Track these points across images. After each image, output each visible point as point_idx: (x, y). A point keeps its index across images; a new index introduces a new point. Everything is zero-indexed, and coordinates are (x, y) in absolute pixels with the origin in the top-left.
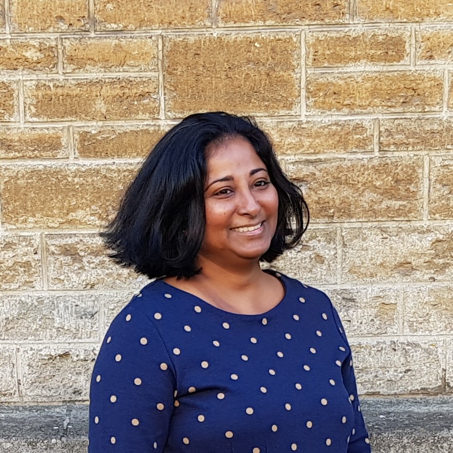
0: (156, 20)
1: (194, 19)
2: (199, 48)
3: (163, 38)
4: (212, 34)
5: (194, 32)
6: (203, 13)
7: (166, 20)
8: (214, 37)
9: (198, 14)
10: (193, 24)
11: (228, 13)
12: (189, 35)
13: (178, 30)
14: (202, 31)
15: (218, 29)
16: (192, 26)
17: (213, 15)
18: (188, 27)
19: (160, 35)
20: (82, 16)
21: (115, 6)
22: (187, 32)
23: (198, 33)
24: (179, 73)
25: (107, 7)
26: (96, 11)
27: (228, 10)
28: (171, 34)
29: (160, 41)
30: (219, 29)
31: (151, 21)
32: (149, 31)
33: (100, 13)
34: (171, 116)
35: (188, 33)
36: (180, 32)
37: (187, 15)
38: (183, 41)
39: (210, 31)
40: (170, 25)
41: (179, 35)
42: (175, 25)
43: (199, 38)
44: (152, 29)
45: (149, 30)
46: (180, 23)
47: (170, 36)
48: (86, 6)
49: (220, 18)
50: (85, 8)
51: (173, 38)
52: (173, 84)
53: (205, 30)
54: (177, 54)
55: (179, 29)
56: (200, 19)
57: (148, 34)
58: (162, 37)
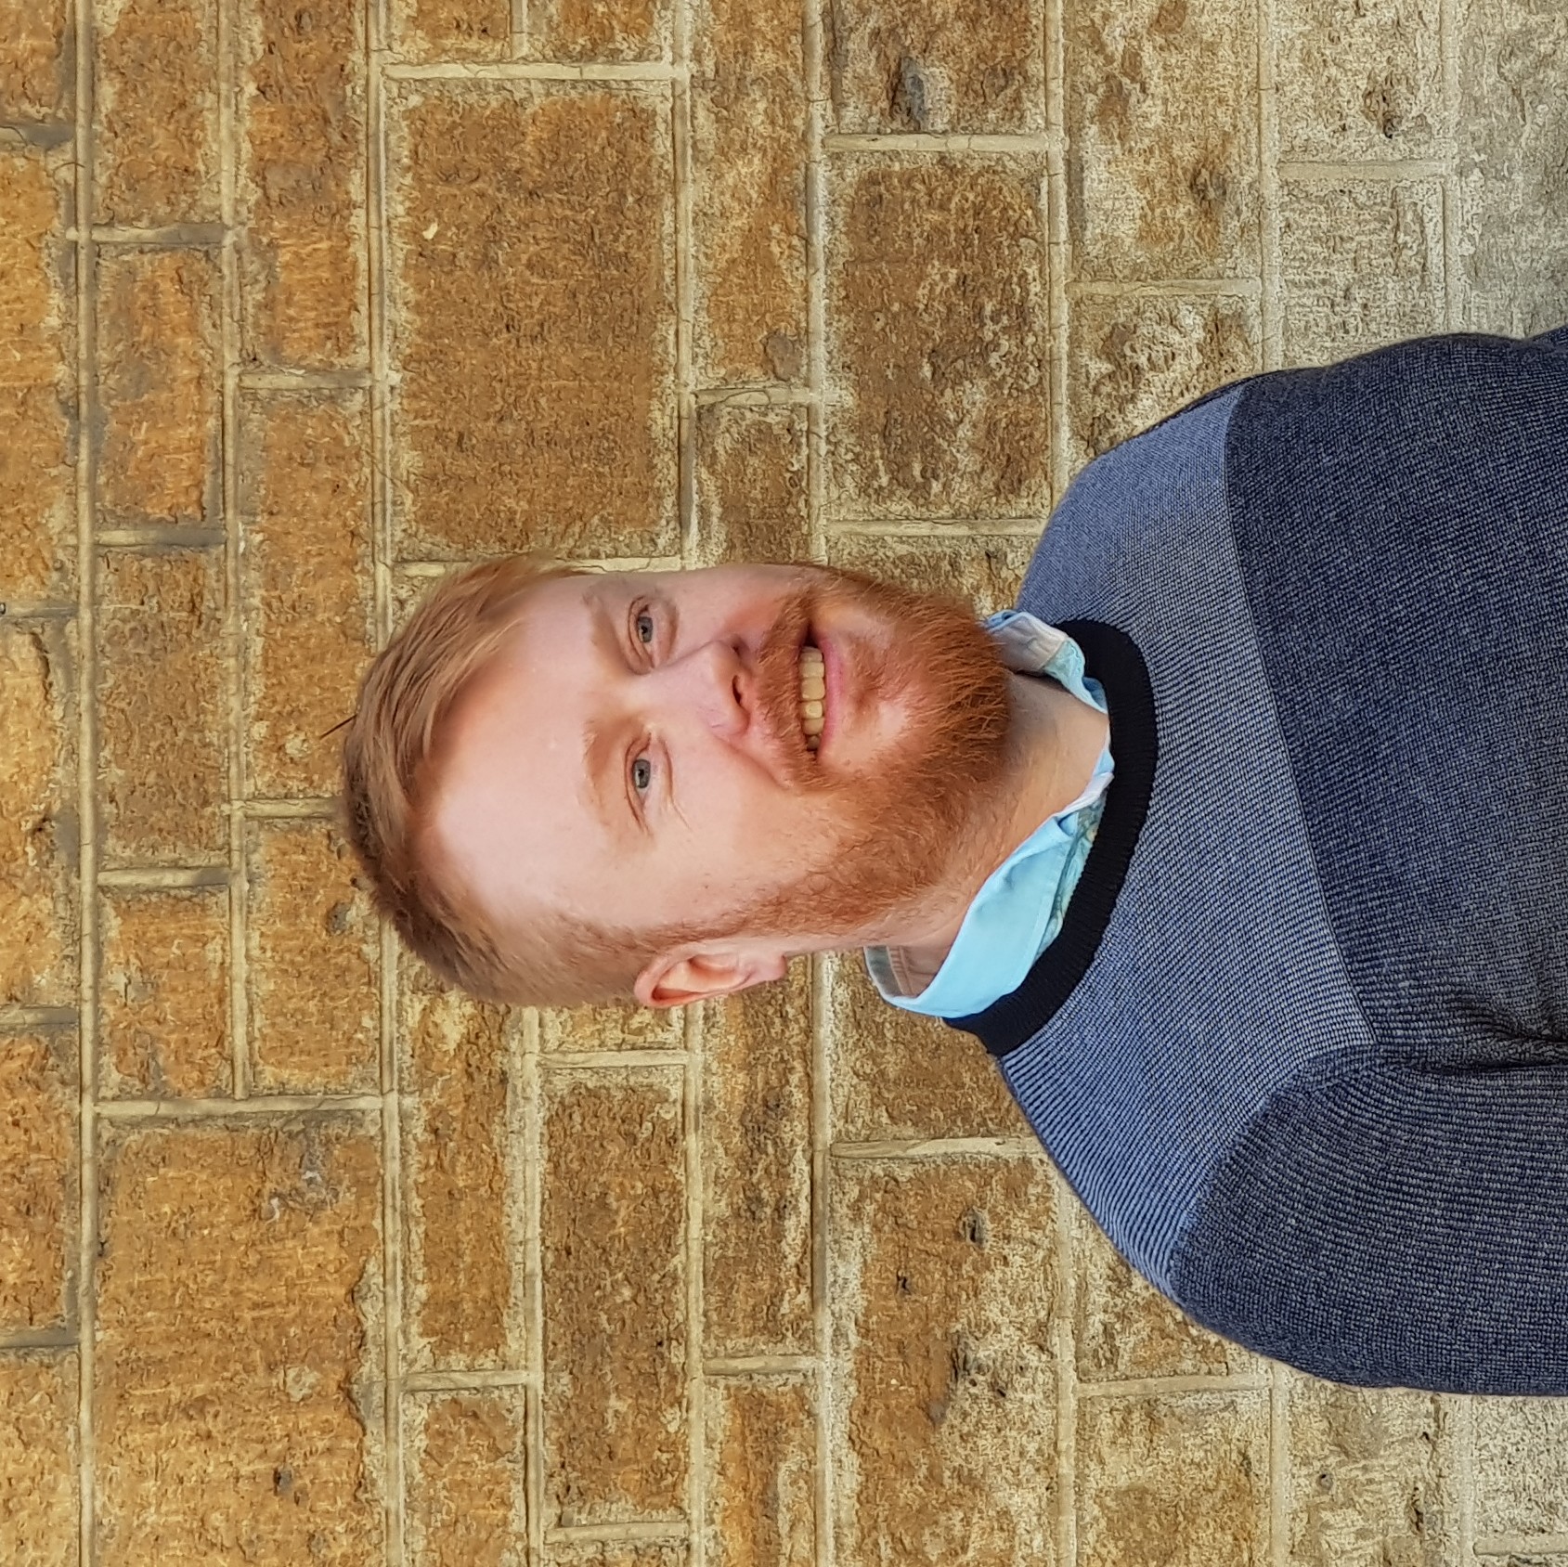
0: (344, 583)
1: (341, 452)
2: (439, 435)
3: (405, 561)
4: (392, 388)
5: (383, 451)
6: (320, 419)
7: (343, 548)
8: (403, 380)
9: (323, 435)
10: (357, 456)
11: (322, 331)
12: (395, 467)
13: (378, 508)
14: (383, 420)
15: (376, 370)
16: (365, 458)
17: (327, 385)
18: (367, 471)
19: (392, 569)
20: (325, 842)
21: (292, 728)
22: (384, 474)
23: (389, 438)
24: (524, 504)
25: (297, 755)
26: (311, 792)
27: (311, 333)
28: (391, 533)
29: (414, 570)
30: (377, 363)
31: (347, 600)
32: (379, 609)
33: (316, 777)
34: (671, 534)
35: (388, 473)
36: (384, 502)
37: (328, 475)
38: (415, 491)
39: (382, 393)
40: (359, 535)
41: (394, 503)
42: (358, 517)
43: (404, 434)
44: (374, 598)
45: (374, 607)
46: (353, 501)
47: (399, 535)
48: (291, 830)
49: (339, 362)
50: (299, 830)
51: (404, 526)
52: (561, 527)
53: (377, 414)
54: (458, 512)
55: (373, 504)
56: (340, 431)
57: (390, 611)
58: (401, 562)
